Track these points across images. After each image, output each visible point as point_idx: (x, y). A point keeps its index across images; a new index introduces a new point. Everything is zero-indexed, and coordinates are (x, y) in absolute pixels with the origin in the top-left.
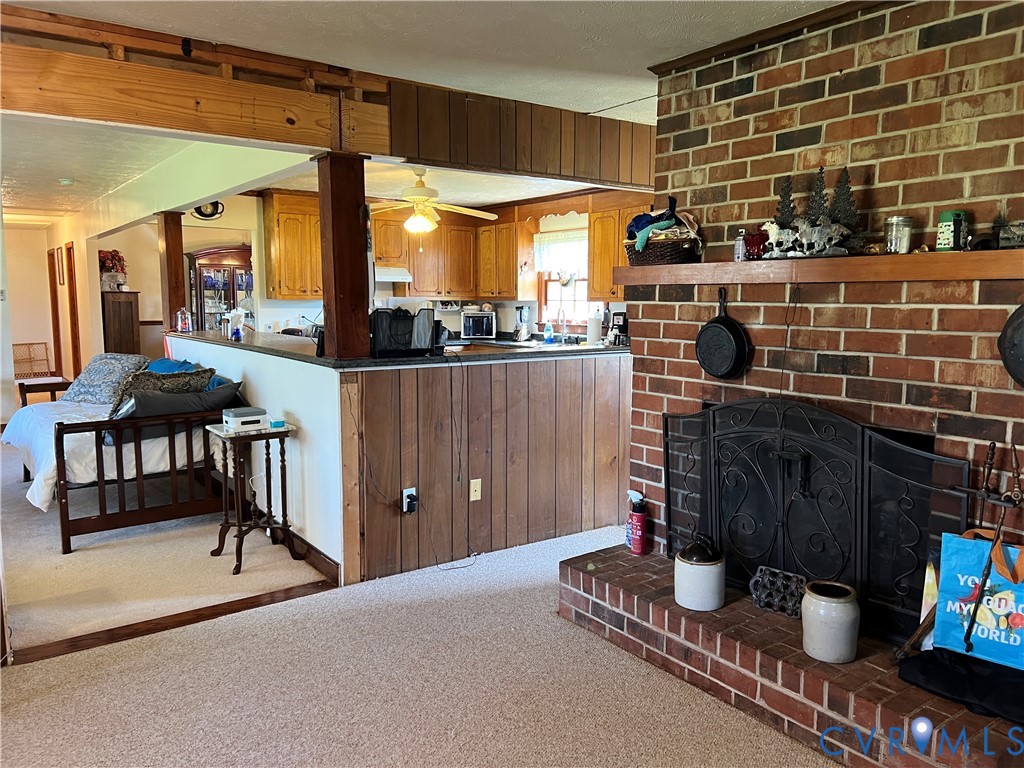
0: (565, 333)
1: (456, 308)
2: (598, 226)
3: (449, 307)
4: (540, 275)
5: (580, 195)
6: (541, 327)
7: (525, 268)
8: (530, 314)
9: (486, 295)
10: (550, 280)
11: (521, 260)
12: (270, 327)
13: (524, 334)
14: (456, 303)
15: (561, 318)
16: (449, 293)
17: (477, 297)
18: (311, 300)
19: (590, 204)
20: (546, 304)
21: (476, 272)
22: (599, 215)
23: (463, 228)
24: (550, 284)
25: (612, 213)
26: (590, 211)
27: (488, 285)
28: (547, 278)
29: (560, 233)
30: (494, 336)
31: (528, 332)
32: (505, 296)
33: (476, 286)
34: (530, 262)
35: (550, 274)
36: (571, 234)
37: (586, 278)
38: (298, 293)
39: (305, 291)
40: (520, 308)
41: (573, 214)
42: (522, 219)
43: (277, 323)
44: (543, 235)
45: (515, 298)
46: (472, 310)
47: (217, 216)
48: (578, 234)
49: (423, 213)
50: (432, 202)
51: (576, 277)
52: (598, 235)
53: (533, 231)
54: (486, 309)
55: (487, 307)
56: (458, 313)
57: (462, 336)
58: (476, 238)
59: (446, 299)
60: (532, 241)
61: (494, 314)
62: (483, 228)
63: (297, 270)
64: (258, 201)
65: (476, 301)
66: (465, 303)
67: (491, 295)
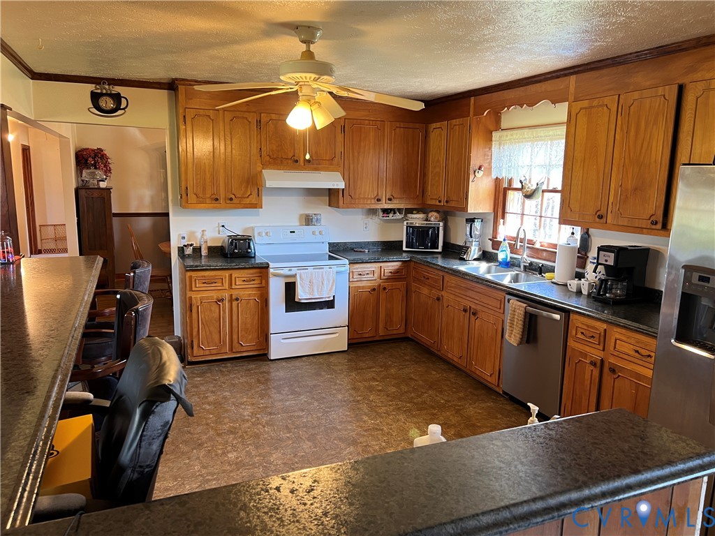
0: (525, 257)
1: (398, 216)
2: (582, 120)
3: (391, 215)
4: (498, 181)
5: (558, 77)
6: (496, 245)
7: (480, 174)
8: (483, 228)
9: (433, 202)
10: (509, 189)
11: (474, 163)
12: (184, 238)
13: (474, 251)
14: (400, 210)
15: (522, 236)
16: (390, 200)
17: (423, 203)
18: (225, 208)
19: (572, 89)
20: (503, 217)
21: (424, 175)
22: (585, 103)
23: (411, 125)
24: (511, 194)
25: (606, 101)
26: (571, 98)
27: (437, 191)
28: (506, 185)
29: (526, 131)
30: (440, 250)
31: (480, 250)
32: (453, 207)
33: (423, 192)
34: (486, 165)
35: (510, 181)
36: (541, 132)
37: (560, 188)
38: (208, 201)
39: (217, 199)
40: (471, 221)
41: (544, 105)
42: (479, 112)
43: (192, 234)
44: (505, 133)
45: (465, 209)
46: (417, 220)
47: (120, 112)
48: (551, 131)
49: (310, 101)
50: (327, 84)
51: (544, 187)
52: (582, 133)
53: (491, 127)
54: (432, 219)
55: (434, 217)
56: (402, 220)
57: (404, 249)
58: (426, 137)
59: (386, 206)
60: (489, 139)
61: (441, 224)
62: (434, 125)
63: (208, 175)
64: (169, 94)
65: (423, 209)
66: (409, 211)
67: (438, 204)
